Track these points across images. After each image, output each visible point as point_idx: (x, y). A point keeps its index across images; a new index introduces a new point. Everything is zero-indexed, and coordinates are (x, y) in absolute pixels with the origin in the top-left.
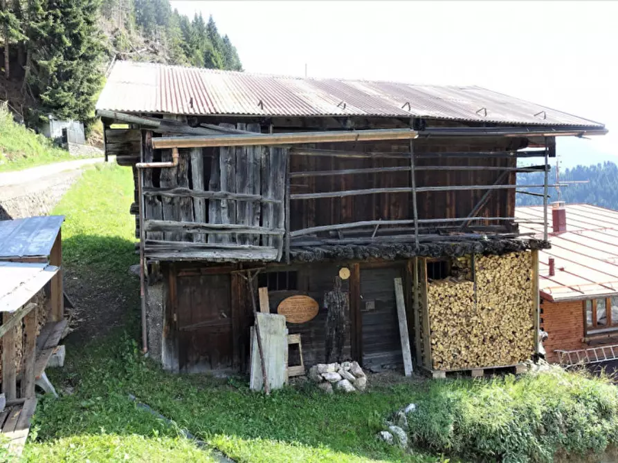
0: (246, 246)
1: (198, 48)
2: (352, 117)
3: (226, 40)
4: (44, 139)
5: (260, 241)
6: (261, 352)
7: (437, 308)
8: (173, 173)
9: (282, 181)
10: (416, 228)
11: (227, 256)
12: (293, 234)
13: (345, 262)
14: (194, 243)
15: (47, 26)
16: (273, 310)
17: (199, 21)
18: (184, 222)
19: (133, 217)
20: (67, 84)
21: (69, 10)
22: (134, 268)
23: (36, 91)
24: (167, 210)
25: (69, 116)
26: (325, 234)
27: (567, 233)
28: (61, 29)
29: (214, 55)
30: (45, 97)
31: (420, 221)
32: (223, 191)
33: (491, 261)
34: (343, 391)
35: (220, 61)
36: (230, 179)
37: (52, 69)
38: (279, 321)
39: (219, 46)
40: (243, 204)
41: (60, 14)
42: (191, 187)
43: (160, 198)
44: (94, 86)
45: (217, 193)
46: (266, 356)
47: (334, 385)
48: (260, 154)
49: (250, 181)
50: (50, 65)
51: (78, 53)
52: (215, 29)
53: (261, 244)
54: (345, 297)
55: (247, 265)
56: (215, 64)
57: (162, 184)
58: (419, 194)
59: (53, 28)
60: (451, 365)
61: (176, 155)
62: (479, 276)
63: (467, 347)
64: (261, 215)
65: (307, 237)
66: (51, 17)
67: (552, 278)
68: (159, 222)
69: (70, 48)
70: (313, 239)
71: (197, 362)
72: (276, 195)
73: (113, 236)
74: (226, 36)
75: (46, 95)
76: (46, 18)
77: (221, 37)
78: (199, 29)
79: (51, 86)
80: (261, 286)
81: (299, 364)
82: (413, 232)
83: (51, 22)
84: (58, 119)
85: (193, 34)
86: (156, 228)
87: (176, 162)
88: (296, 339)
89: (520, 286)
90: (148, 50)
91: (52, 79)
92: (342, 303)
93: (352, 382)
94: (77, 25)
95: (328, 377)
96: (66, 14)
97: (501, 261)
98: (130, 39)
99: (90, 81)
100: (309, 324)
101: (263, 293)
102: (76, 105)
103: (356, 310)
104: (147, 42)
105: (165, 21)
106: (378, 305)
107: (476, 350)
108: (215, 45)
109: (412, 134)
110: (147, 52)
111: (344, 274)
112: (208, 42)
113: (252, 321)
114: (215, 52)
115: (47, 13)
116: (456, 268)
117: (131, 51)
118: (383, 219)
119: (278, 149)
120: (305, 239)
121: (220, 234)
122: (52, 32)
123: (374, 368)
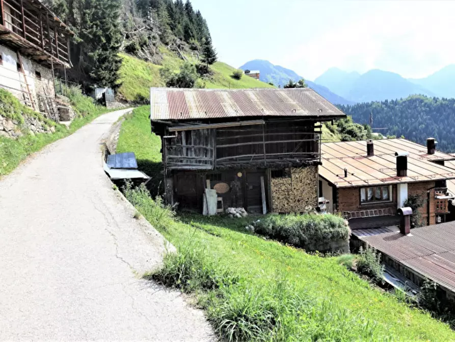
0: (201, 164)
1: (179, 23)
2: (239, 117)
3: (198, 15)
4: (92, 100)
5: (206, 162)
6: (207, 203)
7: (275, 188)
8: (176, 139)
9: (213, 141)
10: (265, 157)
11: (194, 168)
12: (218, 160)
13: (240, 170)
14: (183, 163)
15: (92, 31)
16: (212, 188)
17: (180, 3)
18: (179, 156)
19: (161, 154)
20: (104, 66)
21: (104, 20)
22: (162, 172)
23: (87, 71)
24: (174, 152)
25: (105, 85)
26: (232, 159)
27: (375, 156)
28: (100, 32)
29: (191, 27)
30: (93, 75)
31: (267, 154)
32: (192, 145)
33: (298, 170)
34: (237, 217)
35: (195, 33)
36: (195, 141)
37: (96, 57)
38: (214, 192)
39: (193, 20)
40: (199, 149)
41: (99, 23)
42: (182, 144)
43: (171, 148)
44: (119, 64)
45: (190, 146)
46: (209, 204)
47: (234, 215)
48: (206, 132)
49: (202, 141)
50: (94, 55)
51: (109, 46)
52: (191, 8)
53: (206, 163)
54: (238, 183)
55: (202, 171)
56: (191, 34)
57: (172, 143)
58: (266, 144)
59: (96, 32)
60: (281, 210)
61: (177, 133)
62: (293, 176)
63: (287, 204)
64: (206, 153)
65: (225, 161)
66: (95, 26)
67: (345, 179)
68: (171, 156)
69: (105, 44)
70: (227, 161)
71: (184, 207)
72: (211, 146)
73: (145, 159)
74: (199, 12)
75: (93, 73)
76: (92, 27)
77: (195, 12)
78: (180, 9)
79: (95, 67)
80: (207, 178)
81: (222, 208)
82: (264, 159)
83: (95, 29)
84: (99, 87)
85: (175, 13)
86: (170, 158)
87: (177, 135)
88: (220, 199)
89: (311, 180)
90: (146, 28)
91: (95, 63)
92: (237, 186)
93: (240, 214)
94: (108, 29)
95: (231, 212)
96: (102, 23)
97: (303, 170)
98: (134, 21)
99: (116, 62)
100: (225, 193)
101: (208, 182)
102: (109, 78)
103: (244, 189)
104: (145, 22)
105: (156, 4)
106: (254, 187)
107: (291, 205)
108: (191, 20)
109: (263, 122)
110: (145, 30)
111: (240, 175)
112: (186, 19)
113: (204, 192)
114: (191, 26)
115: (92, 24)
116: (286, 173)
117: (135, 30)
118: (256, 154)
119: (212, 129)
120: (224, 161)
121: (192, 160)
122: (95, 35)
123: (252, 211)
